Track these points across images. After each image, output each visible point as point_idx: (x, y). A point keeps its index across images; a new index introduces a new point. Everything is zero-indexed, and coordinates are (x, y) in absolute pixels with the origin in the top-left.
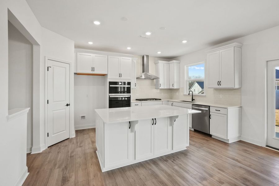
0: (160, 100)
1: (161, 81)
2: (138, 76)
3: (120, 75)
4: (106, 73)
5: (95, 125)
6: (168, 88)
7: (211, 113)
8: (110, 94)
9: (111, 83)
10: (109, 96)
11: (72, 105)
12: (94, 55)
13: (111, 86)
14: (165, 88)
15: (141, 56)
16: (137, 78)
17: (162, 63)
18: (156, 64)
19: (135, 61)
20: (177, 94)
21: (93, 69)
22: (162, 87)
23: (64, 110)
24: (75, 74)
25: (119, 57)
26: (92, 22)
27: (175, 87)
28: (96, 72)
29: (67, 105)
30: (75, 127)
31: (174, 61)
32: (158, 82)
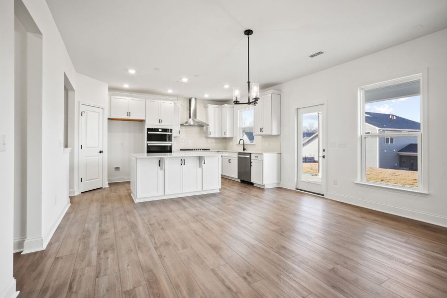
0: (209, 150)
1: (211, 128)
2: (183, 122)
3: (160, 121)
4: (144, 119)
5: (130, 179)
6: (220, 136)
7: (252, 161)
8: (148, 142)
9: (149, 130)
10: (147, 144)
11: (105, 152)
12: (130, 98)
13: (149, 133)
14: (217, 136)
15: (187, 98)
16: (181, 125)
17: (212, 108)
18: (206, 107)
19: (179, 106)
20: (231, 143)
21: (129, 114)
22: (212, 135)
23: (97, 157)
24: (109, 119)
25: (159, 101)
26: (127, 70)
27: (228, 135)
28: (132, 117)
29: (101, 152)
30: (108, 180)
31: (226, 105)
32: (207, 129)
